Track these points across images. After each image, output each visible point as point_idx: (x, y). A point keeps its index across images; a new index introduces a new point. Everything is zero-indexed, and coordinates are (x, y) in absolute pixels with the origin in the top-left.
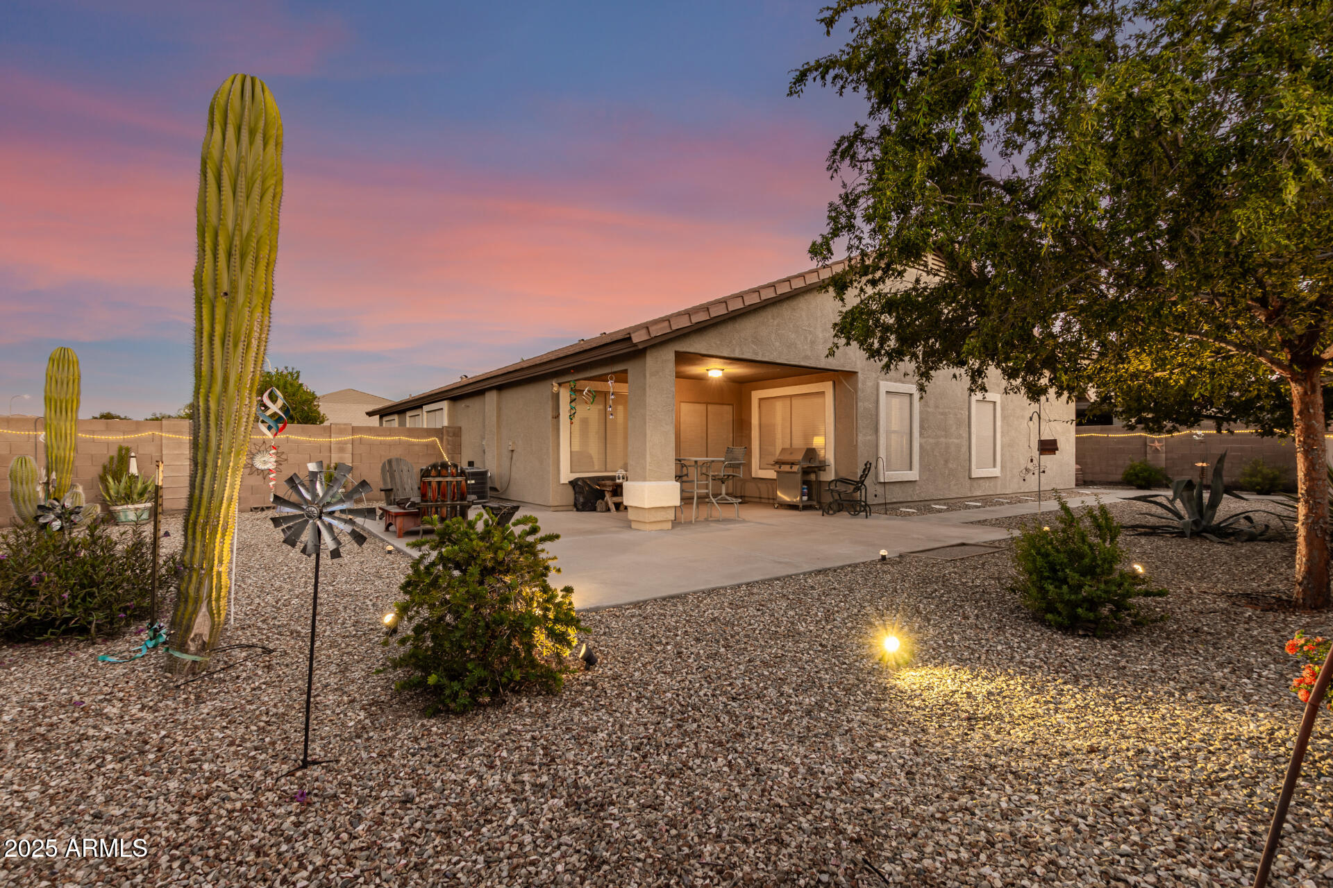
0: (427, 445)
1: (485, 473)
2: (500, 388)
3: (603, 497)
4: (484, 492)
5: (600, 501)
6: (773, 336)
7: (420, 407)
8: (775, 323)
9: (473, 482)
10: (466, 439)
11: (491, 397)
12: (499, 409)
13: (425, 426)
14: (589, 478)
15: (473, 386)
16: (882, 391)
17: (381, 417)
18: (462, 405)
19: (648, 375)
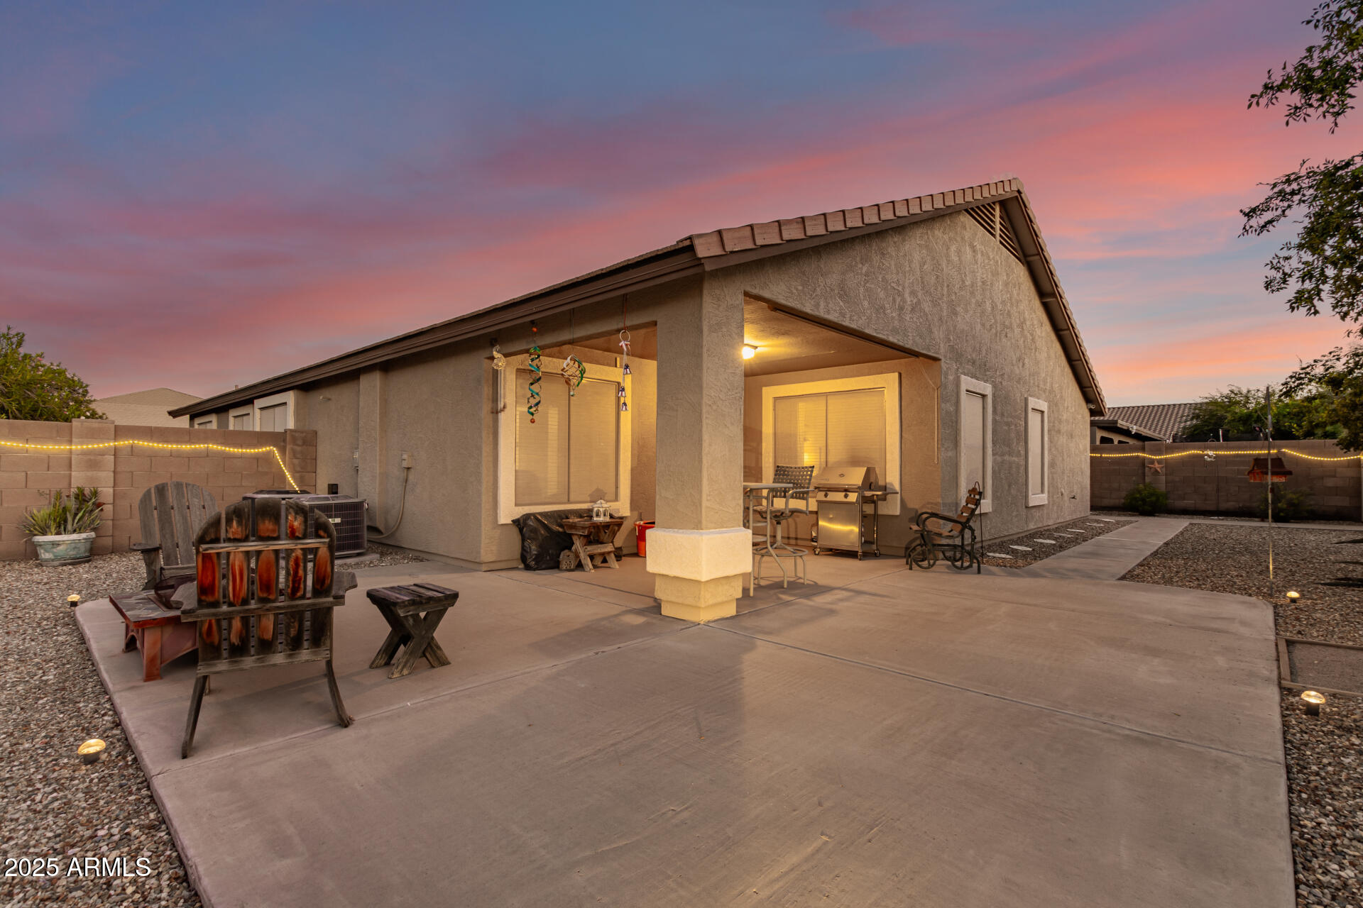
0: (257, 459)
1: (358, 506)
2: (387, 367)
3: (569, 546)
4: (358, 537)
5: (566, 552)
6: (862, 290)
7: (250, 402)
8: (865, 269)
9: (338, 520)
10: (325, 450)
11: (371, 384)
12: (385, 402)
13: (257, 429)
14: (545, 515)
15: (338, 365)
16: (963, 387)
17: (192, 418)
18: (319, 397)
19: (705, 329)
